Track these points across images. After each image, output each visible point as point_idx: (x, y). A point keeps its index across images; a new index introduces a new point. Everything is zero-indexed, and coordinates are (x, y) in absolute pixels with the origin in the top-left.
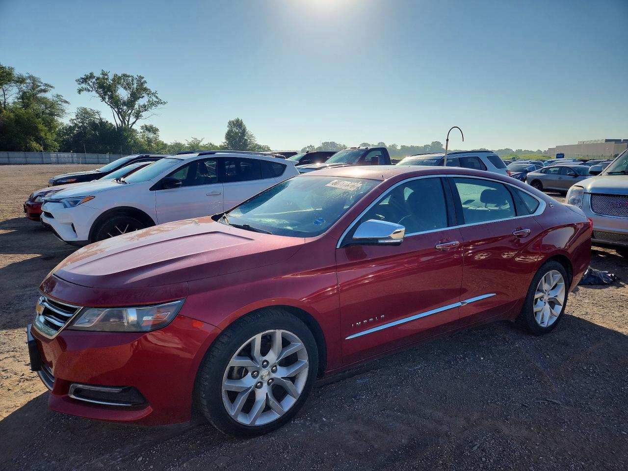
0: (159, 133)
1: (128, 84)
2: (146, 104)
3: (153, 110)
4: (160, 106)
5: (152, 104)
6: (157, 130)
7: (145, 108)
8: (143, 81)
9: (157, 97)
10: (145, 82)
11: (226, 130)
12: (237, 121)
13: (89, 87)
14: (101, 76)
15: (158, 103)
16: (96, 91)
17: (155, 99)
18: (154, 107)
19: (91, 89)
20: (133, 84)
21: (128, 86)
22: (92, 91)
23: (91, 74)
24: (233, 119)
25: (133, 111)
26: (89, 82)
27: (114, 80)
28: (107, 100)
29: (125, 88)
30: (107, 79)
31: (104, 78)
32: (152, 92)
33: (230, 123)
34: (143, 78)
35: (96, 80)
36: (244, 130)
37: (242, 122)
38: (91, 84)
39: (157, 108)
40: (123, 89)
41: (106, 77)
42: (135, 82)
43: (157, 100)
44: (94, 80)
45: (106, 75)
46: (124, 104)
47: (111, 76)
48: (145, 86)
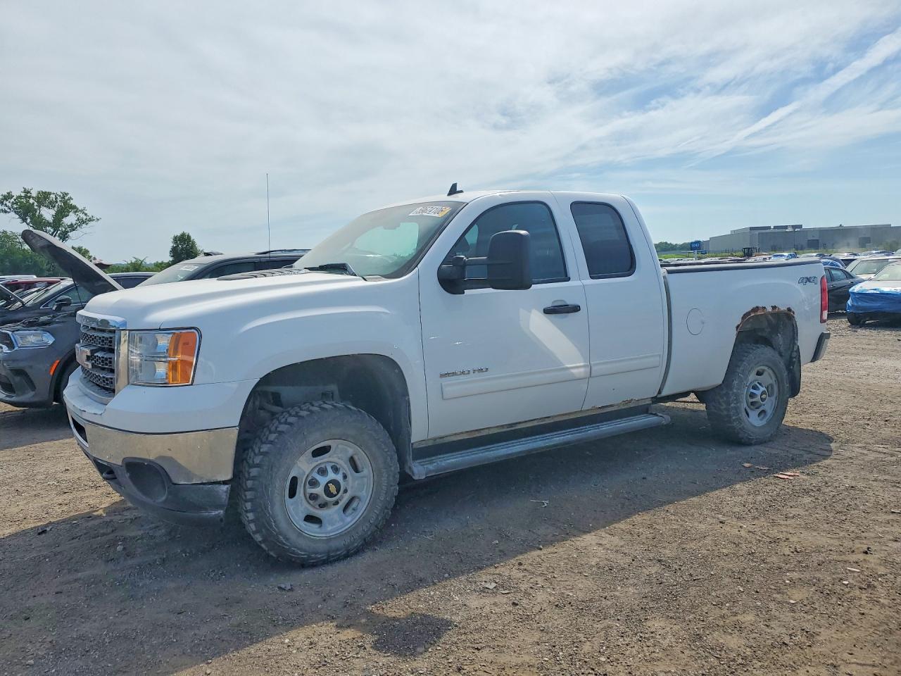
1: (51, 203)
2: (74, 223)
3: (84, 229)
4: (91, 224)
5: (82, 222)
7: (72, 227)
8: (69, 196)
9: (86, 214)
10: (70, 199)
11: (171, 245)
12: (183, 235)
13: (6, 208)
14: (23, 194)
15: (90, 220)
16: (15, 212)
17: (85, 217)
18: (84, 225)
19: (9, 210)
20: (57, 202)
21: (51, 205)
22: (9, 212)
23: (8, 193)
24: (179, 233)
25: (59, 232)
26: (7, 203)
27: (38, 199)
28: (29, 221)
29: (48, 207)
30: (30, 197)
31: (26, 197)
32: (80, 208)
33: (176, 239)
34: (68, 194)
35: (15, 200)
36: (193, 243)
37: (189, 237)
38: (10, 205)
39: (88, 225)
40: (45, 208)
41: (29, 195)
42: (59, 199)
43: (88, 218)
44: (12, 200)
45: (29, 192)
46: (49, 224)
47: (34, 194)
48: (72, 202)
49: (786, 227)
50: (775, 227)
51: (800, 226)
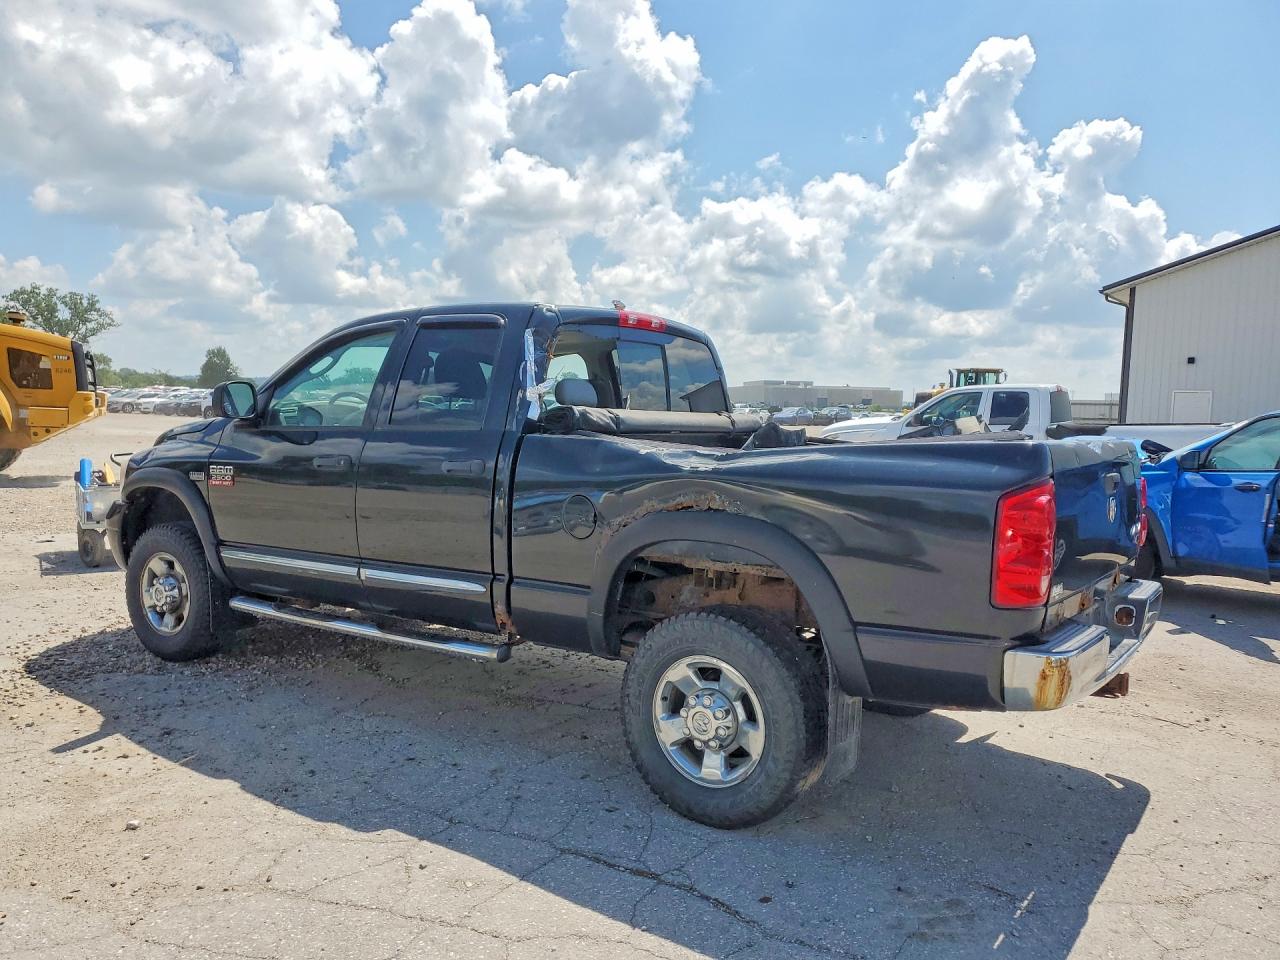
0: (111, 364)
1: (73, 304)
2: (96, 327)
3: (103, 334)
4: (113, 328)
5: (102, 326)
6: (110, 360)
7: (94, 332)
8: (96, 300)
9: (110, 319)
10: (98, 301)
11: (204, 360)
12: (219, 350)
15: (110, 325)
17: (108, 321)
18: (104, 330)
20: (81, 303)
23: (23, 289)
24: (213, 346)
27: (49, 296)
30: (39, 294)
32: (106, 313)
33: (209, 352)
34: (95, 296)
36: (228, 360)
37: (224, 352)
39: (109, 331)
41: (36, 291)
42: (84, 301)
43: (111, 322)
45: (38, 288)
47: (43, 291)
48: (97, 306)
49: (798, 383)
50: (787, 383)
51: (811, 383)
